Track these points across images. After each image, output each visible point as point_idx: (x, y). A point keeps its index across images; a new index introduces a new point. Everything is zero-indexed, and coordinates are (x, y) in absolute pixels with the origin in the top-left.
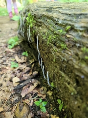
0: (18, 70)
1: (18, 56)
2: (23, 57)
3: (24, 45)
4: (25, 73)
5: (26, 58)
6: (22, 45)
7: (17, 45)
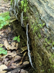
0: (6, 57)
1: (8, 41)
2: (14, 43)
3: (16, 26)
4: (15, 62)
5: (17, 44)
6: (14, 27)
7: (7, 26)
